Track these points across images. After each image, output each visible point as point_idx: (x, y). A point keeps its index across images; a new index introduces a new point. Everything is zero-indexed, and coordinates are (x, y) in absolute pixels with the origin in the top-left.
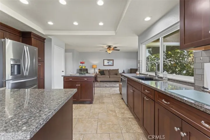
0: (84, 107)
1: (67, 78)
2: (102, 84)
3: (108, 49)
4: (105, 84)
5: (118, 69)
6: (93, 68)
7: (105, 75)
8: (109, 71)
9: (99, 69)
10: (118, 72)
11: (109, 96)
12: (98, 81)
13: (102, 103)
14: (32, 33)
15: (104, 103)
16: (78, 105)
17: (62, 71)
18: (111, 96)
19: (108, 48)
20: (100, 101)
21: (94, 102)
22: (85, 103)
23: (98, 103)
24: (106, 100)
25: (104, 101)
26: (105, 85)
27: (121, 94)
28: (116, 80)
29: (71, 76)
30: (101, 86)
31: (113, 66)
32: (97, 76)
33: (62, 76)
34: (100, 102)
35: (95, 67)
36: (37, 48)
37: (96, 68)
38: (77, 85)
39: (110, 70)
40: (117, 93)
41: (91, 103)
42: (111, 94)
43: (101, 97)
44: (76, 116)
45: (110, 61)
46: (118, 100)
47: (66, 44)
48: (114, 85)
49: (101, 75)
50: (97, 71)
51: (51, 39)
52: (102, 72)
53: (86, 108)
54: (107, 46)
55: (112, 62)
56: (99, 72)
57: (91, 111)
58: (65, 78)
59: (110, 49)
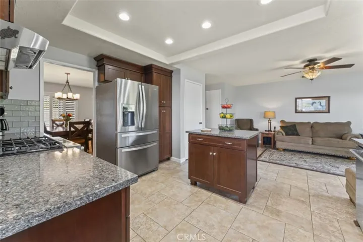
0: (223, 206)
1: (195, 136)
2: (288, 156)
3: (307, 68)
4: (296, 159)
5: (349, 123)
6: (265, 117)
7: (298, 135)
8: (313, 126)
9: (282, 121)
10: (350, 130)
11: (302, 199)
12: (277, 149)
13: (272, 213)
14: (153, 66)
15: (278, 213)
16: (214, 195)
17: (200, 123)
18: (308, 198)
19: (305, 66)
20: (269, 203)
21: (250, 200)
22: (228, 195)
23: (259, 208)
24: (286, 207)
25: (280, 208)
26: (295, 162)
27: (352, 201)
28: (338, 154)
29: (203, 133)
30: (284, 163)
31: (329, 112)
32: (276, 136)
33: (186, 132)
34: (267, 208)
35: (270, 115)
36: (158, 87)
37: (275, 118)
38: (211, 153)
39: (316, 123)
40: (337, 194)
41: (242, 200)
42: (312, 192)
43: (276, 192)
44: (199, 221)
45: (317, 101)
46: (336, 224)
47: (206, 75)
48: (327, 168)
49: (287, 134)
50: (276, 125)
51: (180, 69)
52: (290, 129)
53: (226, 209)
54: (304, 62)
55: (324, 102)
56: (282, 127)
57: (236, 224)
58: (191, 137)
59: (313, 68)
